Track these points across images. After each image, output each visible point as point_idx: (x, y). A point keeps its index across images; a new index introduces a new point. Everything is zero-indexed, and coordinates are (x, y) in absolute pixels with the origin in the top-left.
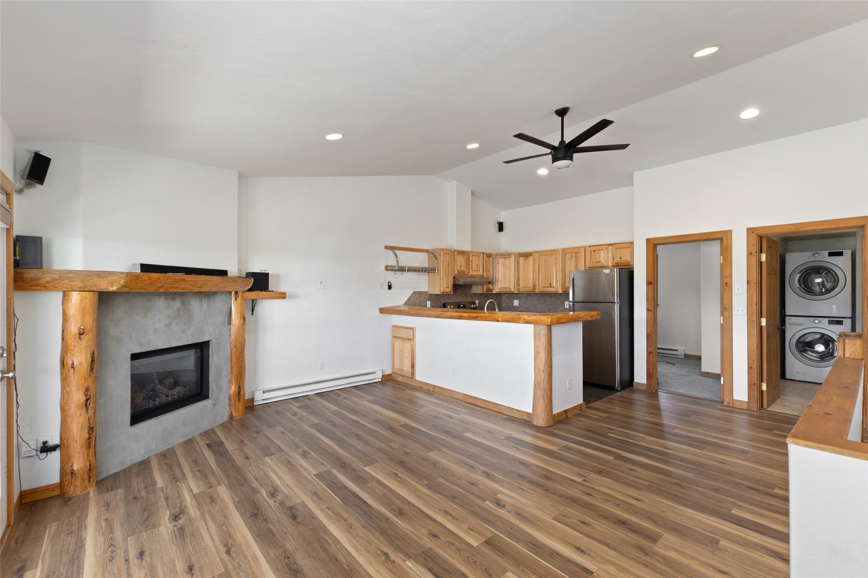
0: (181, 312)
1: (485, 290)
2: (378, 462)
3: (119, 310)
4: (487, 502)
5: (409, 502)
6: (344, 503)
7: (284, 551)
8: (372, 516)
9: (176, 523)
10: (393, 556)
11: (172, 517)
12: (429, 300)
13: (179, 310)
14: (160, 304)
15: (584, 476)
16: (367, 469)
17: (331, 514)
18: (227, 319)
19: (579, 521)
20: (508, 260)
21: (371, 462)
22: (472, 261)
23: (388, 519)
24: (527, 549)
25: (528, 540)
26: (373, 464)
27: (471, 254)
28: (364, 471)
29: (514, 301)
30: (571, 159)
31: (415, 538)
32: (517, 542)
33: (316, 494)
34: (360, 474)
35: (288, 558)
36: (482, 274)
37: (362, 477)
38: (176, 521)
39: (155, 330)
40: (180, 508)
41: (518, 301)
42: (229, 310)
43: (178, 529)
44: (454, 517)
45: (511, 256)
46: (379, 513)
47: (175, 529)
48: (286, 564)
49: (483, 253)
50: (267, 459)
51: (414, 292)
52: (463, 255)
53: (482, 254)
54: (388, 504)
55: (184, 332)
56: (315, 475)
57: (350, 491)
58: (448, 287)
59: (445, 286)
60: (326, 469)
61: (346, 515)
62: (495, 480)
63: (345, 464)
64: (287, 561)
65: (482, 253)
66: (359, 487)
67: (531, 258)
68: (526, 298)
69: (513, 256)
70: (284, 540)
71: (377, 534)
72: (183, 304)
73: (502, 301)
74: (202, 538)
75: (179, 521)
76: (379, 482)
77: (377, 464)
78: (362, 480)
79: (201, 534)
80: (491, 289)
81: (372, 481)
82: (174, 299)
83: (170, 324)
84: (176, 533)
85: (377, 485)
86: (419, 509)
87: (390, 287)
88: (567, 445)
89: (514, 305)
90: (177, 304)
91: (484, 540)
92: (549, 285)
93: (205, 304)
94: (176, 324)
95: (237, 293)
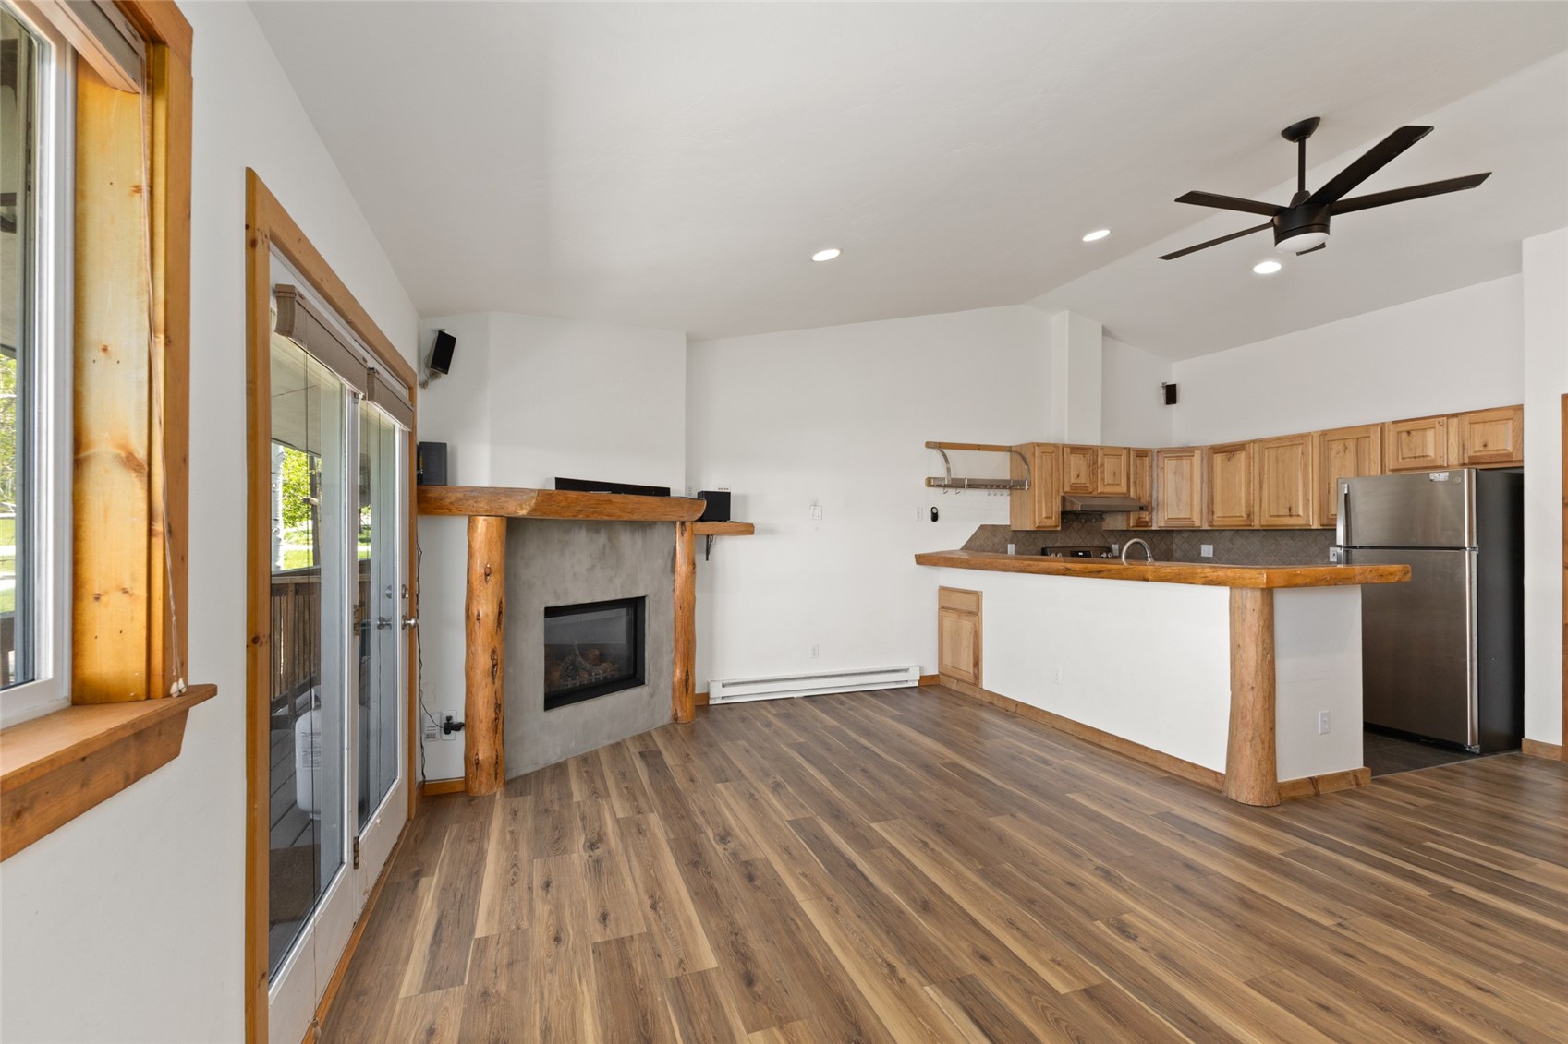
0: (609, 550)
1: (1131, 525)
2: (896, 818)
3: (531, 545)
4: (1098, 923)
5: (942, 893)
6: (830, 871)
7: (731, 924)
8: (875, 902)
9: (592, 853)
10: (902, 971)
11: (587, 844)
12: (1011, 543)
13: (604, 547)
14: (581, 537)
15: (1341, 917)
16: (875, 826)
17: (807, 883)
18: (669, 563)
19: (1310, 1000)
20: (1185, 462)
21: (883, 816)
22: (1103, 465)
23: (902, 912)
24: (1174, 1025)
25: (1180, 1009)
26: (887, 820)
27: (1100, 452)
28: (870, 828)
29: (1203, 546)
30: (1324, 228)
31: (947, 953)
32: (1153, 1006)
33: (787, 850)
34: (862, 832)
35: (736, 934)
36: (1125, 491)
37: (864, 837)
38: (593, 850)
39: (574, 574)
40: (598, 834)
41: (1212, 546)
42: (672, 550)
43: (594, 861)
44: (1025, 935)
45: (1193, 452)
46: (888, 900)
47: (590, 859)
48: (732, 942)
49: (1129, 449)
50: (720, 786)
51: (982, 526)
52: (1084, 455)
53: (1125, 452)
54: (906, 889)
55: (611, 580)
56: (789, 822)
57: (843, 856)
58: (1051, 518)
59: (1044, 515)
60: (807, 816)
61: (831, 892)
62: (1122, 887)
63: (839, 812)
64: (733, 938)
65: (1126, 448)
66: (859, 853)
67: (1242, 456)
68: (1231, 541)
69: (1197, 454)
70: (732, 907)
71: (879, 931)
72: (610, 540)
73: (1175, 546)
74: (623, 881)
75: (596, 851)
76: (893, 850)
77: (894, 821)
78: (865, 842)
79: (621, 874)
80: (1147, 522)
81: (882, 847)
82: (597, 531)
83: (593, 566)
84: (591, 865)
85: (889, 855)
86: (961, 908)
87: (935, 517)
88: (1306, 847)
89: (1203, 555)
90: (602, 538)
91: (1082, 987)
92: (1286, 512)
93: (639, 539)
94: (601, 568)
95: (683, 523)
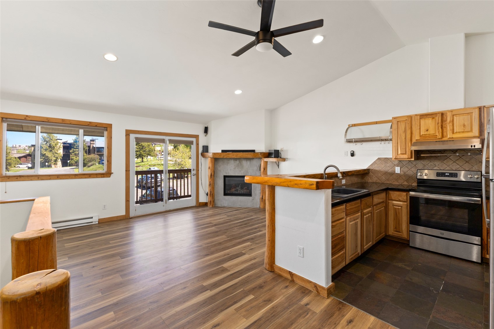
0: (239, 165)
3: (220, 163)
12: (398, 166)
13: (238, 164)
14: (232, 162)
18: (259, 168)
22: (452, 121)
27: (449, 114)
39: (230, 169)
42: (260, 165)
51: (379, 158)
52: (433, 118)
55: (240, 171)
65: (479, 107)
72: (240, 162)
82: (236, 160)
83: (235, 168)
90: (238, 162)
93: (248, 162)
94: (237, 168)
95: (262, 158)
